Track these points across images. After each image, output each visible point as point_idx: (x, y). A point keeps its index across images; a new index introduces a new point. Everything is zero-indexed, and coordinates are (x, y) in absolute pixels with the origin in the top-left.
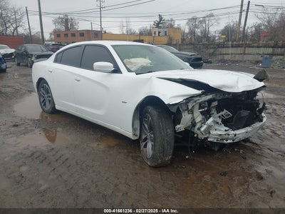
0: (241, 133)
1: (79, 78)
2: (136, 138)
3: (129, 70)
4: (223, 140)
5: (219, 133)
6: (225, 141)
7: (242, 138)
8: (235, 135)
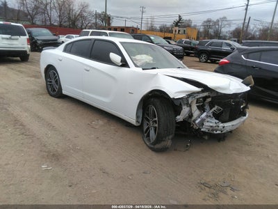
0: (229, 126)
1: (88, 68)
2: (139, 125)
3: (136, 66)
4: (213, 130)
5: (211, 125)
6: (215, 132)
7: (229, 130)
8: (224, 127)
